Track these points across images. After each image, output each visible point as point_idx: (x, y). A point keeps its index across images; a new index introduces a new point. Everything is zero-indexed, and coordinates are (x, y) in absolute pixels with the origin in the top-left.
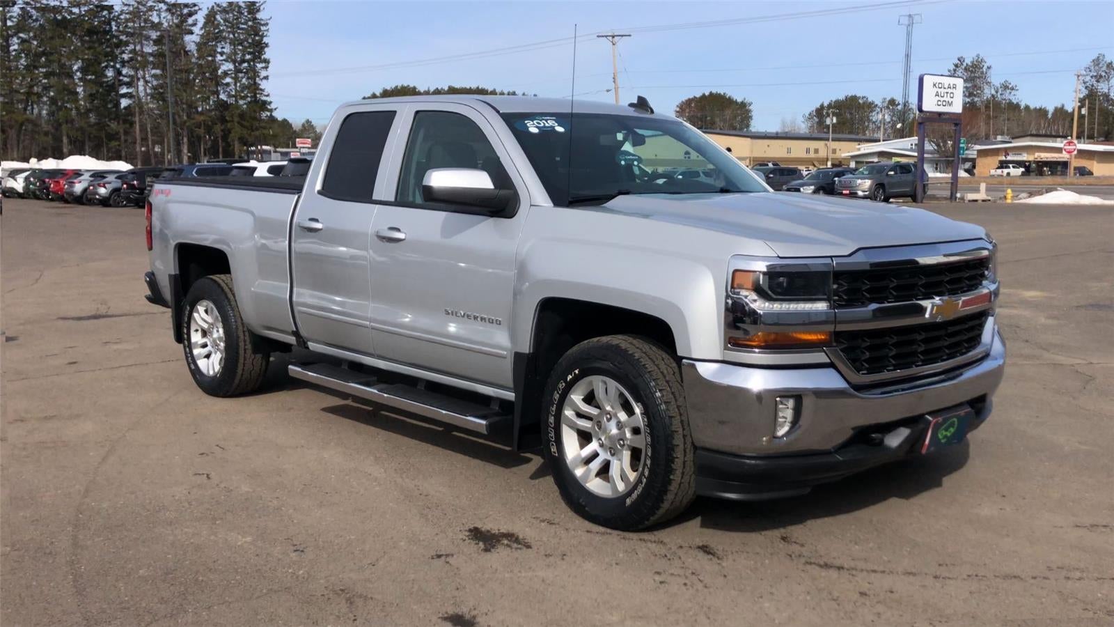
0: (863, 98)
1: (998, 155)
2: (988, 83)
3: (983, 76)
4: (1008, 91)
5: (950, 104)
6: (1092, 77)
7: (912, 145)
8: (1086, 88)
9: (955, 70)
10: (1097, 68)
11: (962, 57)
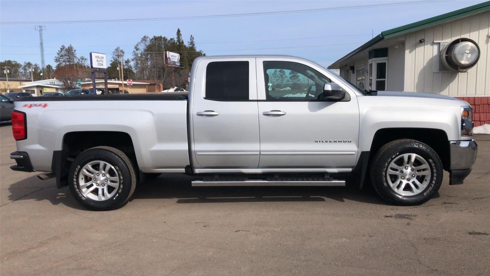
0: (14, 62)
1: (90, 86)
2: (75, 57)
3: (73, 54)
4: (84, 60)
5: (102, 65)
6: (116, 56)
7: (50, 82)
8: (114, 60)
9: (61, 51)
10: (117, 52)
11: (64, 46)
